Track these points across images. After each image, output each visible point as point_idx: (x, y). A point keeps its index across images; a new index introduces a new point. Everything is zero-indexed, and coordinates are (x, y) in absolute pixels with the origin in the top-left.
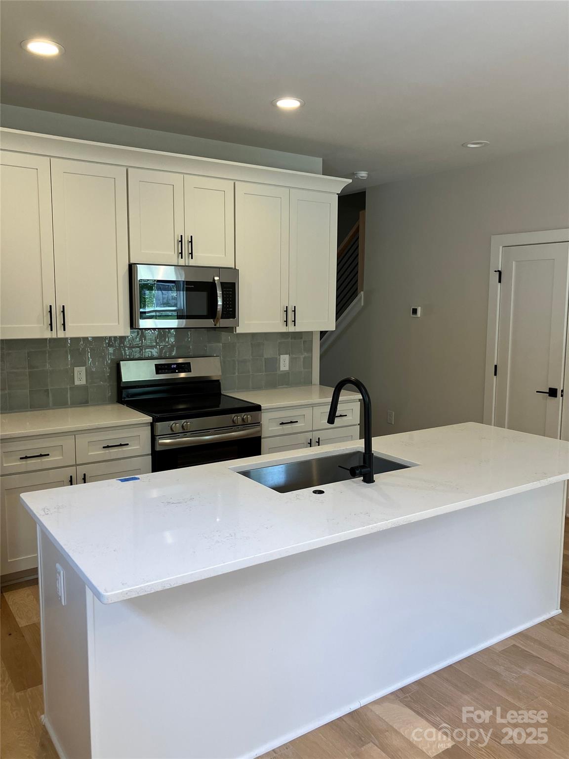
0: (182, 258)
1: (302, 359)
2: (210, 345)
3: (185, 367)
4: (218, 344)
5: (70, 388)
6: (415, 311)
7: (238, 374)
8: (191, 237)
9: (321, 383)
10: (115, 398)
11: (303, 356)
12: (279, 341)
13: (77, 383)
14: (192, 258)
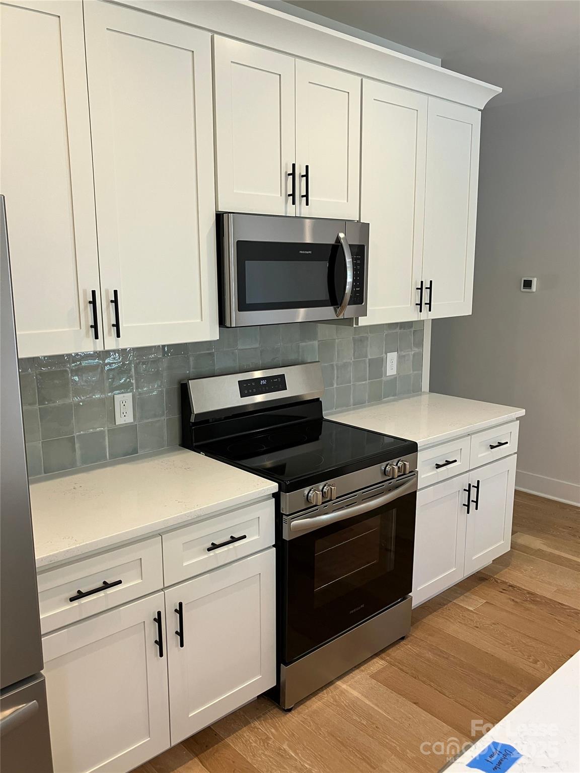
0: (294, 203)
1: (411, 357)
2: (304, 344)
3: (278, 383)
4: (314, 342)
5: (108, 430)
6: (528, 284)
7: (337, 385)
8: (307, 167)
9: (432, 390)
10: (177, 440)
11: (413, 352)
12: (386, 332)
13: (120, 420)
14: (307, 204)
